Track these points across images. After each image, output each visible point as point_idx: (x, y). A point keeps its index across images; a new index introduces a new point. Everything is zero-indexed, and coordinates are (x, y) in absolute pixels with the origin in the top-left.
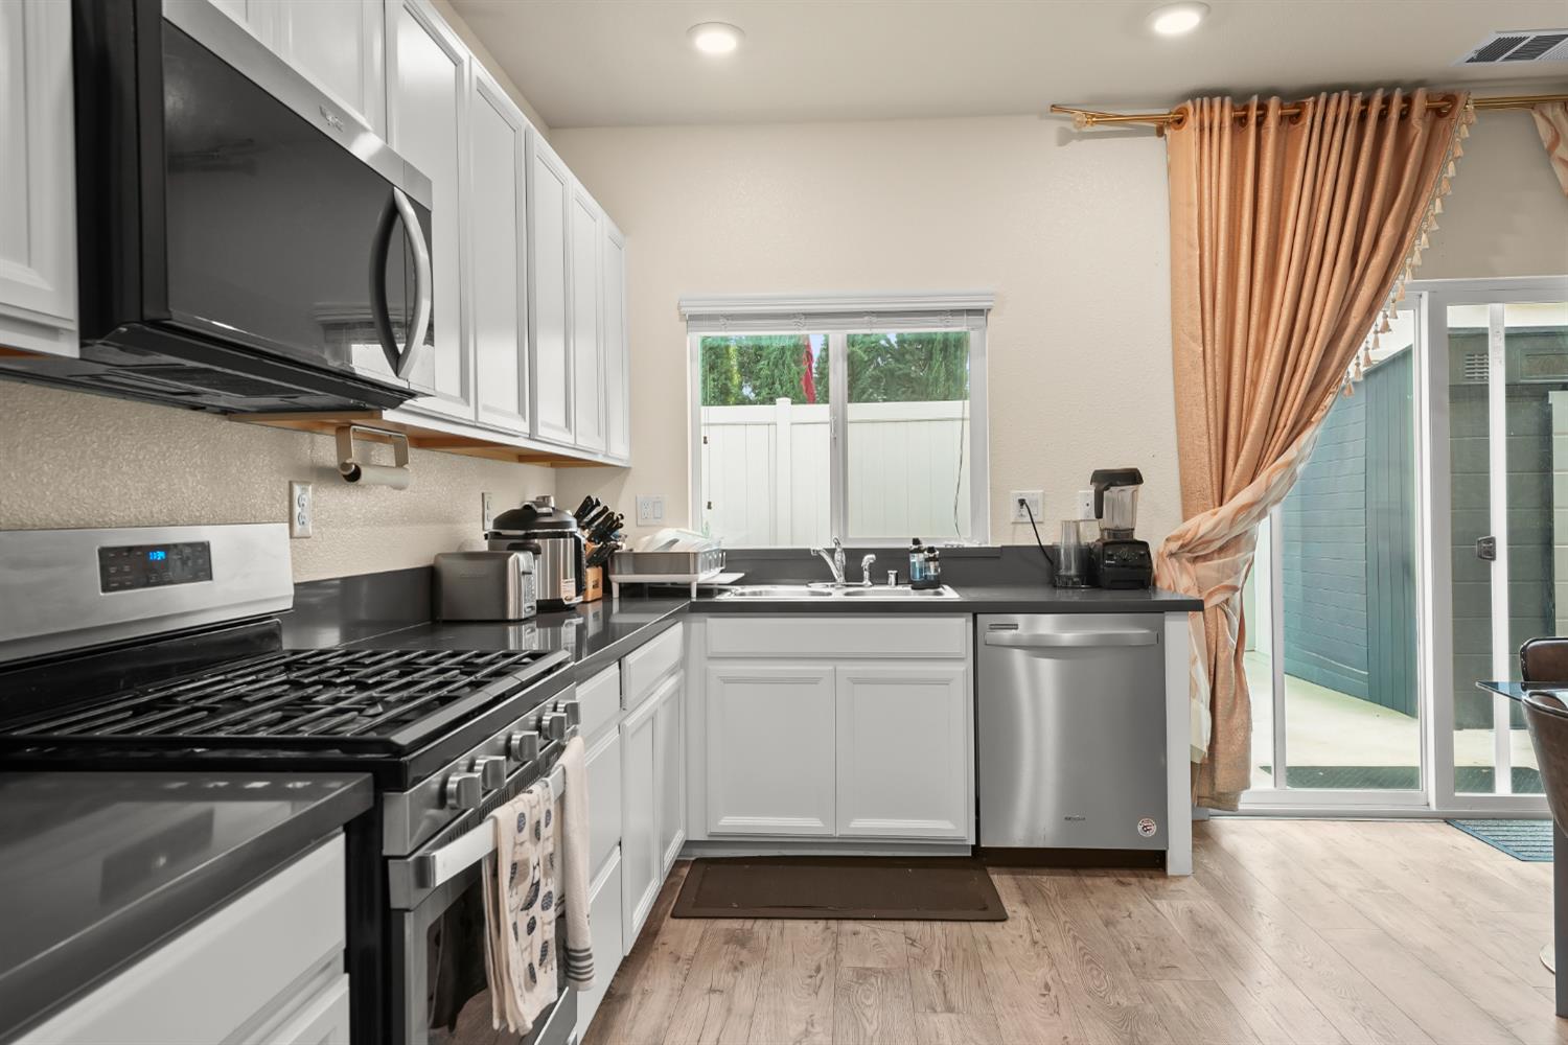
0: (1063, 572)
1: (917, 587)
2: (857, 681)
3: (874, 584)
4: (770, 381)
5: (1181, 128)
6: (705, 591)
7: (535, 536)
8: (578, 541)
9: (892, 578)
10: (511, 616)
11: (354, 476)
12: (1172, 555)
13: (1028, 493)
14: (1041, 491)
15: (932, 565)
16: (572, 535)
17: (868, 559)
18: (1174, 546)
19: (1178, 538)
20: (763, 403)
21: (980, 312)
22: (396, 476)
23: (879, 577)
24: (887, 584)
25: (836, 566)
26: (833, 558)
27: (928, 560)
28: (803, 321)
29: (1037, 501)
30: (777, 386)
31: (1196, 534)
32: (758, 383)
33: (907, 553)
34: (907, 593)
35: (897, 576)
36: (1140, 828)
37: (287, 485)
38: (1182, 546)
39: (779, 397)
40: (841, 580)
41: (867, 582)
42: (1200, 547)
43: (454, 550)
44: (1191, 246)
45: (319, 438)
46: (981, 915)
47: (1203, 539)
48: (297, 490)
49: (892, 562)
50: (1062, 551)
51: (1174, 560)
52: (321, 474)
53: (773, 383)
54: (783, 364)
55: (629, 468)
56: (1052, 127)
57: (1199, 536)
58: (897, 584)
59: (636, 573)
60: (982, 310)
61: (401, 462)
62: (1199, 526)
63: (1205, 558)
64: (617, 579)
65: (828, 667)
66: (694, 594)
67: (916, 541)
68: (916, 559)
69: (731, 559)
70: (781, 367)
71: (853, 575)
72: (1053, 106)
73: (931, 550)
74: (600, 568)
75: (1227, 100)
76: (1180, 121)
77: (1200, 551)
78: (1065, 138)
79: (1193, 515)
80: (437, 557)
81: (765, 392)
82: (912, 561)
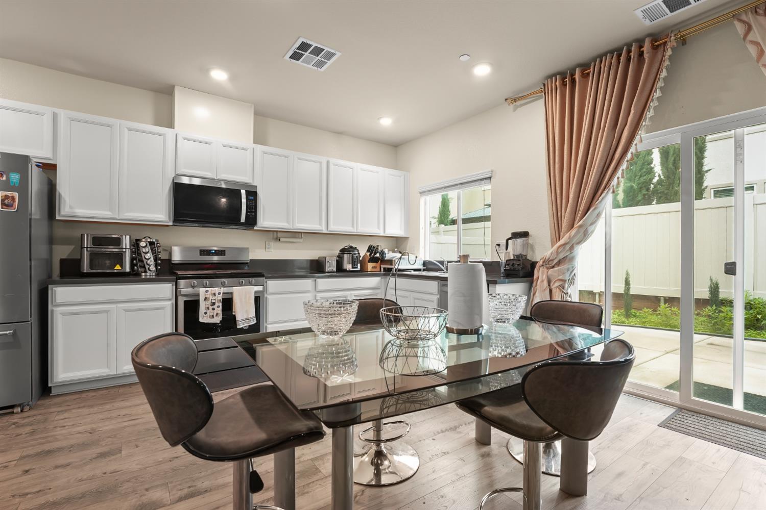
63: (553, 267)
75: (558, 77)
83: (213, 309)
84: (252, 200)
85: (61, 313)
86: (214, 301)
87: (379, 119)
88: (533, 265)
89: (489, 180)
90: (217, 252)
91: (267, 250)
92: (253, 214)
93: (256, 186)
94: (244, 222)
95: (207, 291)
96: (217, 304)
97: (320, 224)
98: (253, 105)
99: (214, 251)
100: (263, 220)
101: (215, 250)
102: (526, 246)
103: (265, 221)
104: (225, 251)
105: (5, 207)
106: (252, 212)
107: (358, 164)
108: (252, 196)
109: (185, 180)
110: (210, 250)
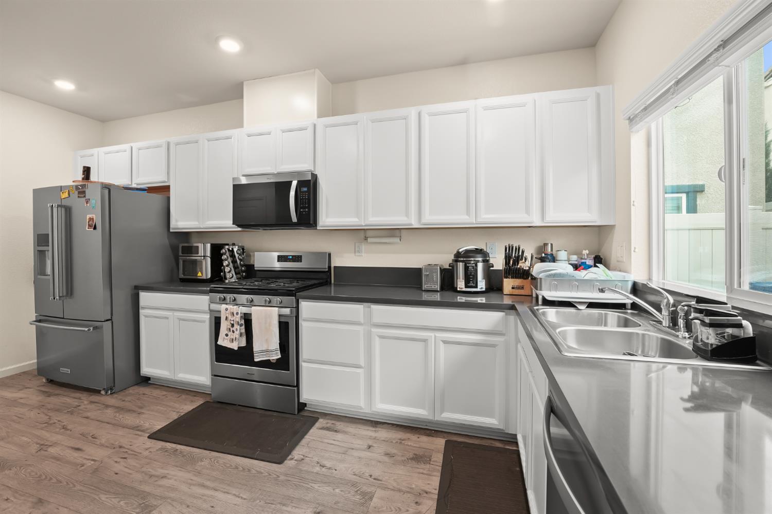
84: (305, 192)
85: (144, 315)
90: (294, 257)
92: (307, 210)
94: (296, 221)
96: (236, 326)
97: (407, 214)
100: (327, 216)
101: (293, 256)
103: (327, 217)
104: (301, 256)
106: (304, 208)
108: (305, 187)
109: (244, 181)
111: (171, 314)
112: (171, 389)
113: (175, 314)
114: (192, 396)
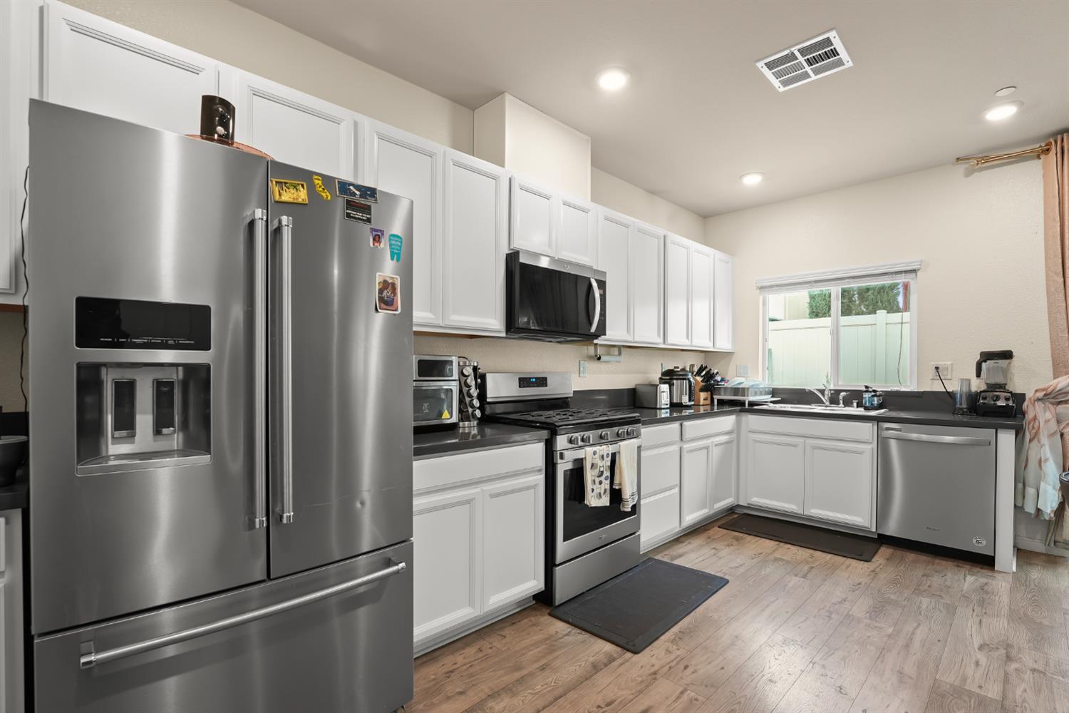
0: (958, 406)
1: (866, 409)
2: (814, 448)
3: (845, 406)
4: (875, 302)
5: (1048, 154)
6: (752, 404)
7: (674, 379)
8: (690, 382)
9: (855, 404)
10: (658, 407)
11: (599, 359)
12: (1039, 400)
13: (940, 363)
14: (950, 363)
15: (876, 399)
16: (689, 379)
17: (843, 394)
18: (1040, 395)
19: (1043, 390)
20: (869, 314)
21: (914, 271)
22: (618, 358)
23: (847, 403)
24: (852, 406)
25: (825, 399)
26: (823, 395)
27: (873, 396)
28: (814, 284)
29: (947, 368)
30: (880, 304)
31: (1056, 387)
32: (867, 303)
33: (861, 392)
34: (860, 411)
35: (857, 403)
36: (974, 541)
37: (578, 362)
38: (1045, 395)
39: (880, 309)
40: (828, 403)
41: (841, 405)
42: (1061, 396)
43: (647, 383)
44: (1054, 220)
45: (589, 347)
46: (858, 557)
47: (1063, 391)
48: (582, 362)
49: (854, 396)
50: (958, 395)
51: (1040, 403)
52: (590, 358)
53: (877, 302)
54: (884, 291)
55: (733, 353)
56: (962, 168)
57: (1058, 389)
58: (857, 407)
59: (734, 395)
60: (915, 270)
61: (620, 354)
62: (1057, 385)
64: (716, 397)
65: (802, 440)
66: (747, 405)
67: (867, 387)
68: (866, 396)
69: (774, 392)
70: (882, 293)
71: (834, 400)
72: (958, 159)
73: (874, 391)
74: (709, 392)
76: (1048, 150)
77: (1061, 398)
78: (969, 173)
79: (1059, 377)
80: (636, 385)
81: (871, 308)
82: (864, 396)
83: (601, 483)
86: (602, 469)
87: (741, 177)
88: (1020, 398)
89: (914, 274)
91: (581, 375)
93: (605, 273)
95: (595, 453)
98: (590, 138)
99: (534, 380)
102: (1005, 372)
105: (385, 307)
107: (694, 243)
110: (530, 378)
111: (478, 490)
112: (459, 644)
113: (484, 488)
114: (510, 625)
